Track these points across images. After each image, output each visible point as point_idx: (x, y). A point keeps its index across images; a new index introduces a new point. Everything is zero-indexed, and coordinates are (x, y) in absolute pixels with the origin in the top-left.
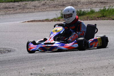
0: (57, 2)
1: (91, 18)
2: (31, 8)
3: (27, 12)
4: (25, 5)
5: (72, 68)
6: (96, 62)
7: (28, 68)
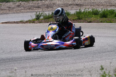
0: (32, 4)
2: (5, 10)
3: (1, 13)
5: (47, 71)
6: (71, 65)
7: (2, 71)
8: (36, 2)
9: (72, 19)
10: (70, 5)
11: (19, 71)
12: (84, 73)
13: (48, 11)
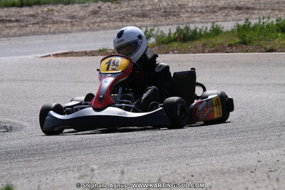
0: (127, 7)
1: (212, 47)
2: (62, 22)
3: (52, 31)
4: (47, 15)
5: (166, 172)
6: (226, 156)
7: (57, 173)
8: (138, 3)
9: (227, 44)
10: (221, 9)
11: (98, 173)
12: (259, 175)
13: (168, 25)
